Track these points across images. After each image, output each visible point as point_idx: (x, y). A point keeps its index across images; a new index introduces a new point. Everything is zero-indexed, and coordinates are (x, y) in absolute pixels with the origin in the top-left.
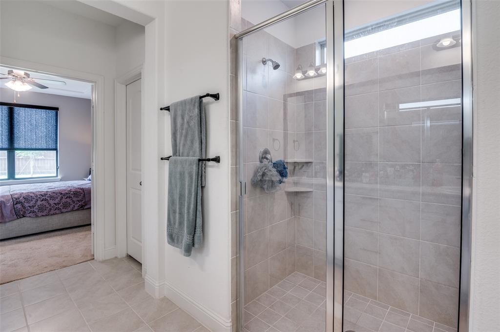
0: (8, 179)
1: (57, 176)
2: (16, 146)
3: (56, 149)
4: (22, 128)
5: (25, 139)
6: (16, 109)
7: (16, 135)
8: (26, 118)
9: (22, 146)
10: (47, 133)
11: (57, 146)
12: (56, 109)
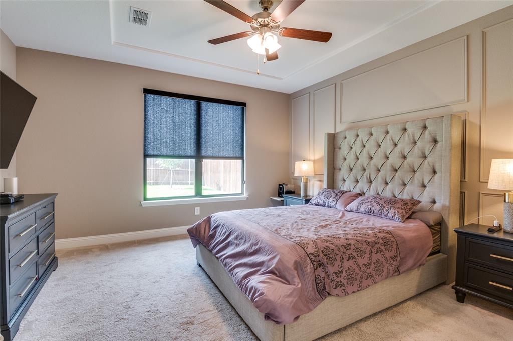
0: (196, 196)
1: (243, 193)
2: (204, 153)
3: (242, 158)
4: (210, 129)
5: (213, 144)
6: (204, 104)
7: (204, 140)
8: (214, 116)
9: (210, 153)
10: (234, 136)
11: (243, 154)
12: (243, 105)
